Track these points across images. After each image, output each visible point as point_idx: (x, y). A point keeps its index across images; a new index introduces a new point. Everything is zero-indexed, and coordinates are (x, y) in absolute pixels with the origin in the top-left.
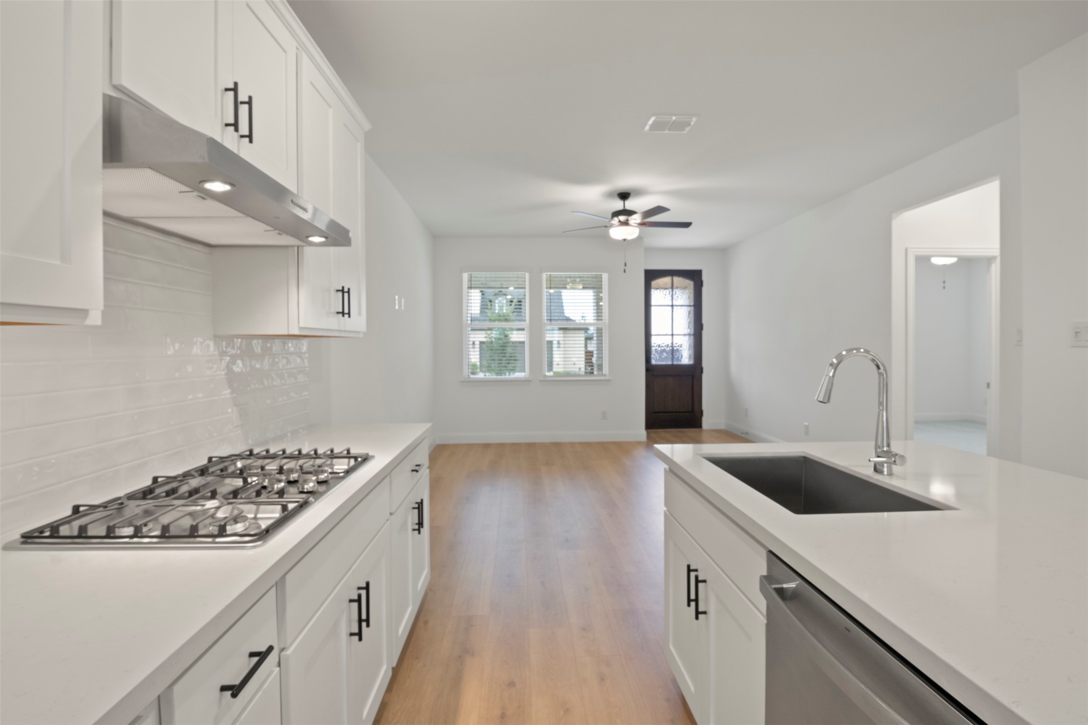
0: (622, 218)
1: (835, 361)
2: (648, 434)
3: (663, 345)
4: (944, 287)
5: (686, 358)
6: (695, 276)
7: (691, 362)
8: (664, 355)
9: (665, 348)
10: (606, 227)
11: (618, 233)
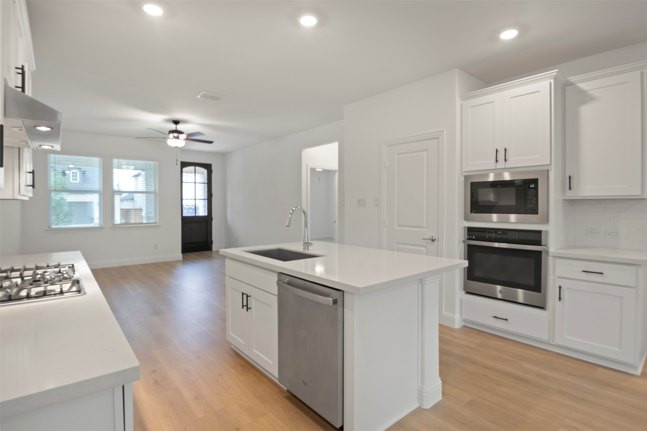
0: (176, 135)
1: (291, 212)
2: (183, 256)
3: (190, 205)
4: (320, 180)
5: (202, 212)
6: (208, 167)
7: (206, 214)
8: (190, 211)
9: (191, 207)
10: (165, 138)
11: (172, 142)
